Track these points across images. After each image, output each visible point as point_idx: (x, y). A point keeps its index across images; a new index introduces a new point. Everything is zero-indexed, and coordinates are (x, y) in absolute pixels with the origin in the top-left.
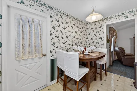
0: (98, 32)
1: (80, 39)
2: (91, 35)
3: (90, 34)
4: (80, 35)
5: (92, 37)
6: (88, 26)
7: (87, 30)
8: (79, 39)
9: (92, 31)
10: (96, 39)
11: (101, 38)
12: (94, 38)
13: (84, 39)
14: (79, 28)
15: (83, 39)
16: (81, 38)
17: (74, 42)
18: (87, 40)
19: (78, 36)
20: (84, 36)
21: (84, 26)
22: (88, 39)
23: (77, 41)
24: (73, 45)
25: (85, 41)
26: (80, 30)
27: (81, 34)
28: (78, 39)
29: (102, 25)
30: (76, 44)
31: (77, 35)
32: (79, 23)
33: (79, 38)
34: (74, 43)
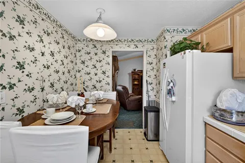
0: (100, 62)
1: (64, 73)
2: (86, 65)
3: (83, 62)
4: (63, 64)
5: (88, 70)
6: (80, 45)
7: (78, 54)
8: (61, 72)
9: (88, 57)
10: (96, 74)
11: (104, 73)
12: (93, 71)
13: (72, 73)
14: (60, 46)
15: (69, 72)
16: (66, 70)
17: (46, 81)
18: (78, 75)
19: (57, 66)
20: (70, 66)
21: (71, 43)
22: (79, 72)
23: (55, 77)
24: (43, 89)
25: (74, 77)
26: (62, 50)
27: (65, 61)
28: (58, 71)
29: (107, 50)
30: (52, 85)
31: (54, 63)
32: (59, 33)
33: (61, 69)
34: (47, 85)
